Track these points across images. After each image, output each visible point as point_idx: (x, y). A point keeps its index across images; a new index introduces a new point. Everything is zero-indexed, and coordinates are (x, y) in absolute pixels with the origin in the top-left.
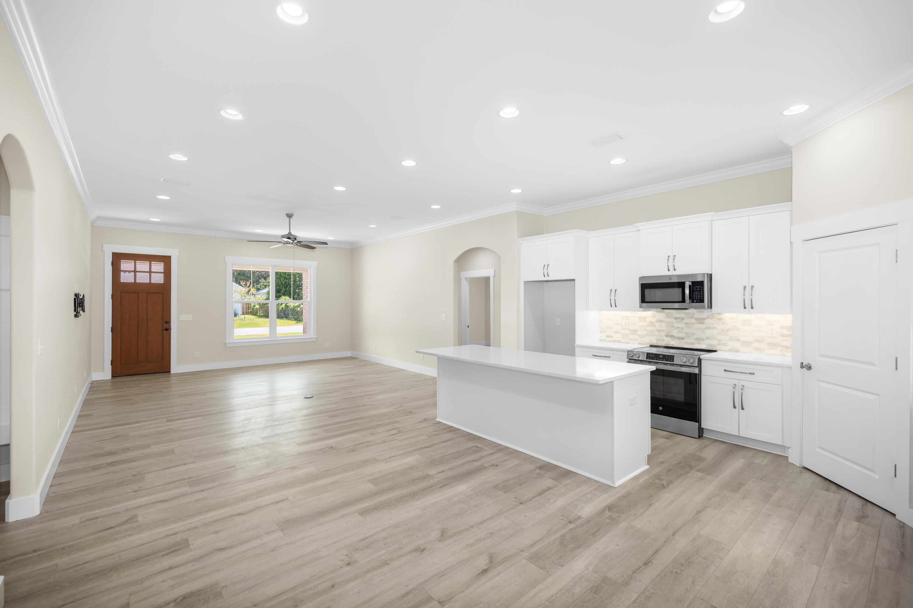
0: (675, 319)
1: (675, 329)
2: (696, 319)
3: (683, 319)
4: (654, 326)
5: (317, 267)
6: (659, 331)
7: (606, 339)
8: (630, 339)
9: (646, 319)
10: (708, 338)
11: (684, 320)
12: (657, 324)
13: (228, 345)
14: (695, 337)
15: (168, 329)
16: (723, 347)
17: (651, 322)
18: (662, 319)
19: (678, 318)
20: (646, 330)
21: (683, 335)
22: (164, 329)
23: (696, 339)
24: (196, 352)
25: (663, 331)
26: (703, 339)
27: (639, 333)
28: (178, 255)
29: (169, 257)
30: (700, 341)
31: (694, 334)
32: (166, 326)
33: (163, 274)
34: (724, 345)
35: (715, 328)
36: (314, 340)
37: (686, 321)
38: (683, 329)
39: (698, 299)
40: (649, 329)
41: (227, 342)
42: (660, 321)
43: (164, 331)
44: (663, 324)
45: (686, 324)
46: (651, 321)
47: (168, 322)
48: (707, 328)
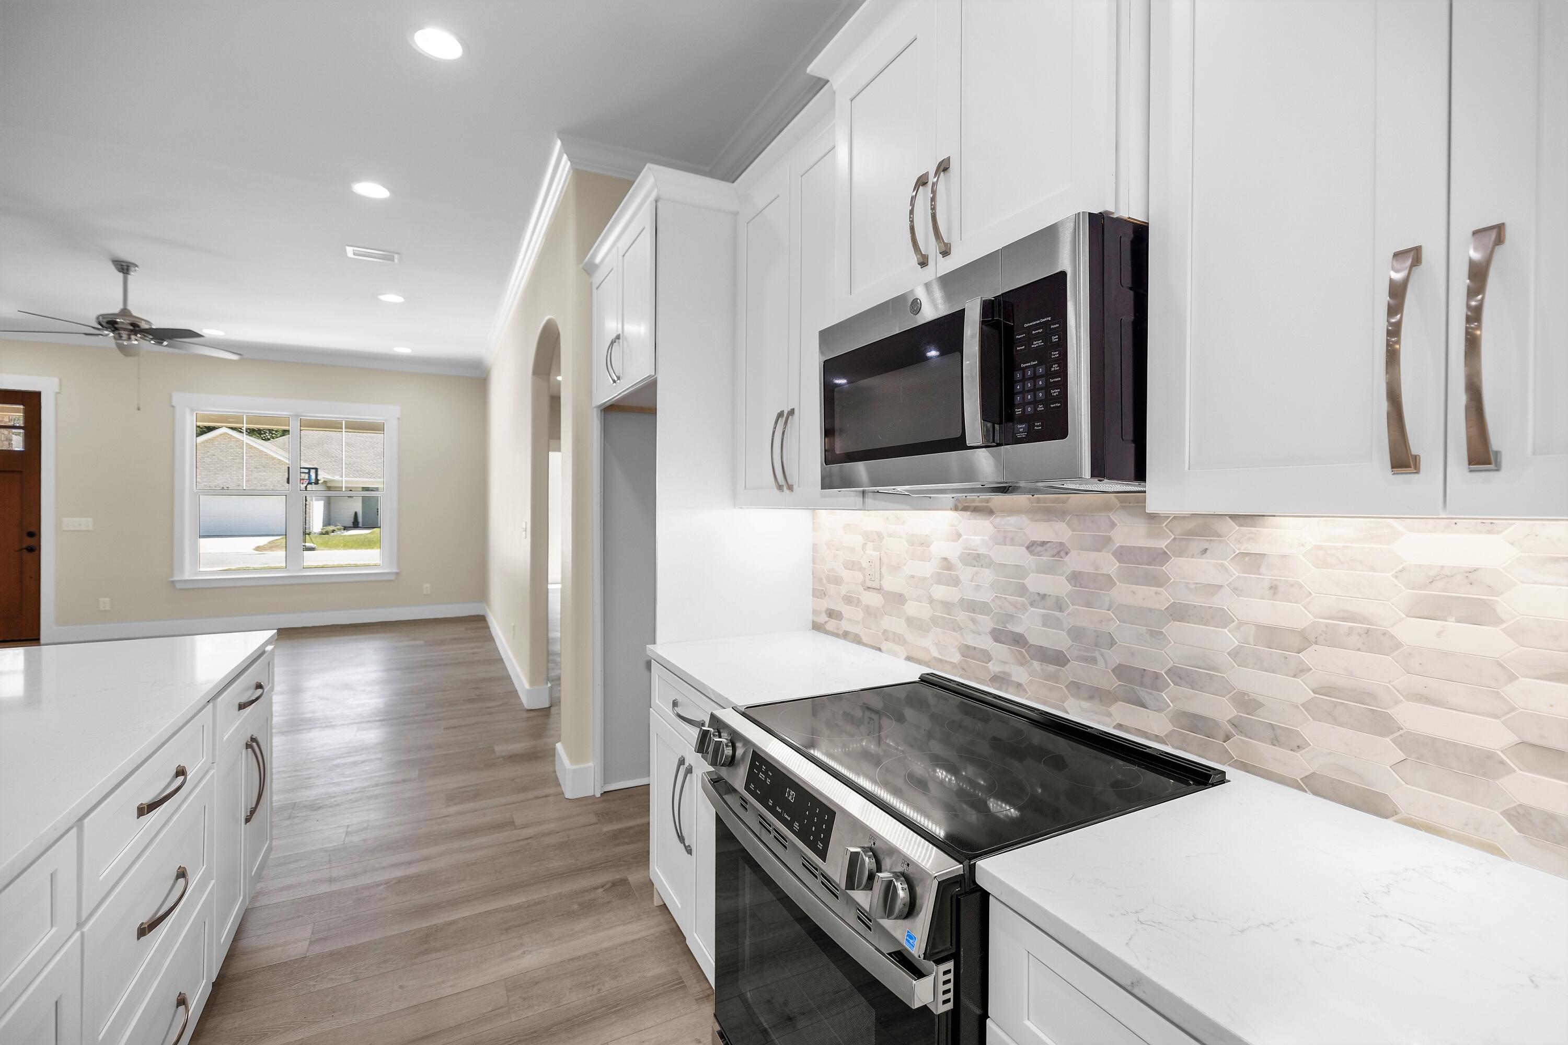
0: (1032, 553)
1: (1032, 604)
2: (1122, 554)
3: (1061, 551)
4: (956, 582)
5: (399, 419)
6: (972, 607)
7: (826, 622)
8: (885, 632)
9: (930, 548)
10: (1180, 676)
11: (1067, 559)
12: (965, 573)
13: (178, 586)
14: (1115, 658)
15: (34, 550)
16: (1268, 754)
17: (946, 564)
18: (982, 551)
19: (1043, 544)
20: (931, 601)
21: (1058, 640)
22: (25, 549)
23: (1121, 671)
24: (102, 599)
25: (983, 608)
26: (1156, 676)
27: (911, 608)
28: (58, 391)
29: (36, 396)
30: (1142, 684)
31: (1112, 643)
32: (29, 542)
33: (22, 431)
34: (1275, 741)
35: (1219, 618)
36: (392, 577)
37: (1077, 561)
38: (1060, 609)
39: (1036, 416)
40: (941, 592)
41: (175, 578)
42: (975, 559)
43: (25, 553)
44: (987, 576)
45: (1075, 578)
46: (945, 559)
47: (34, 534)
48: (1179, 613)
